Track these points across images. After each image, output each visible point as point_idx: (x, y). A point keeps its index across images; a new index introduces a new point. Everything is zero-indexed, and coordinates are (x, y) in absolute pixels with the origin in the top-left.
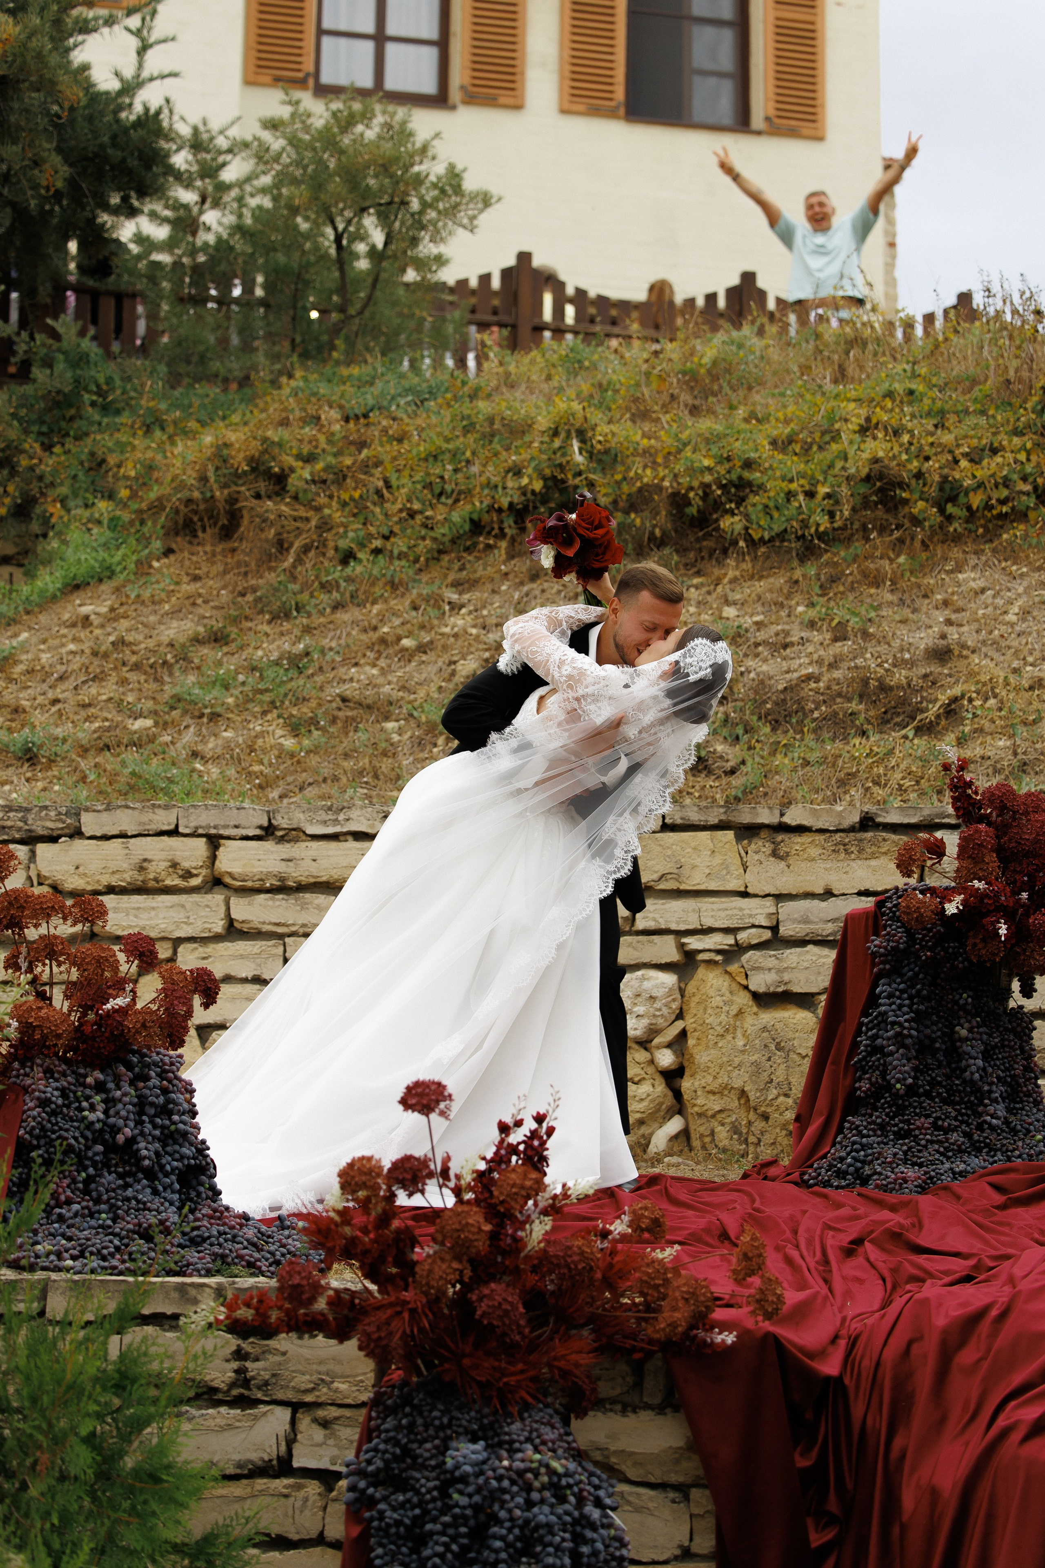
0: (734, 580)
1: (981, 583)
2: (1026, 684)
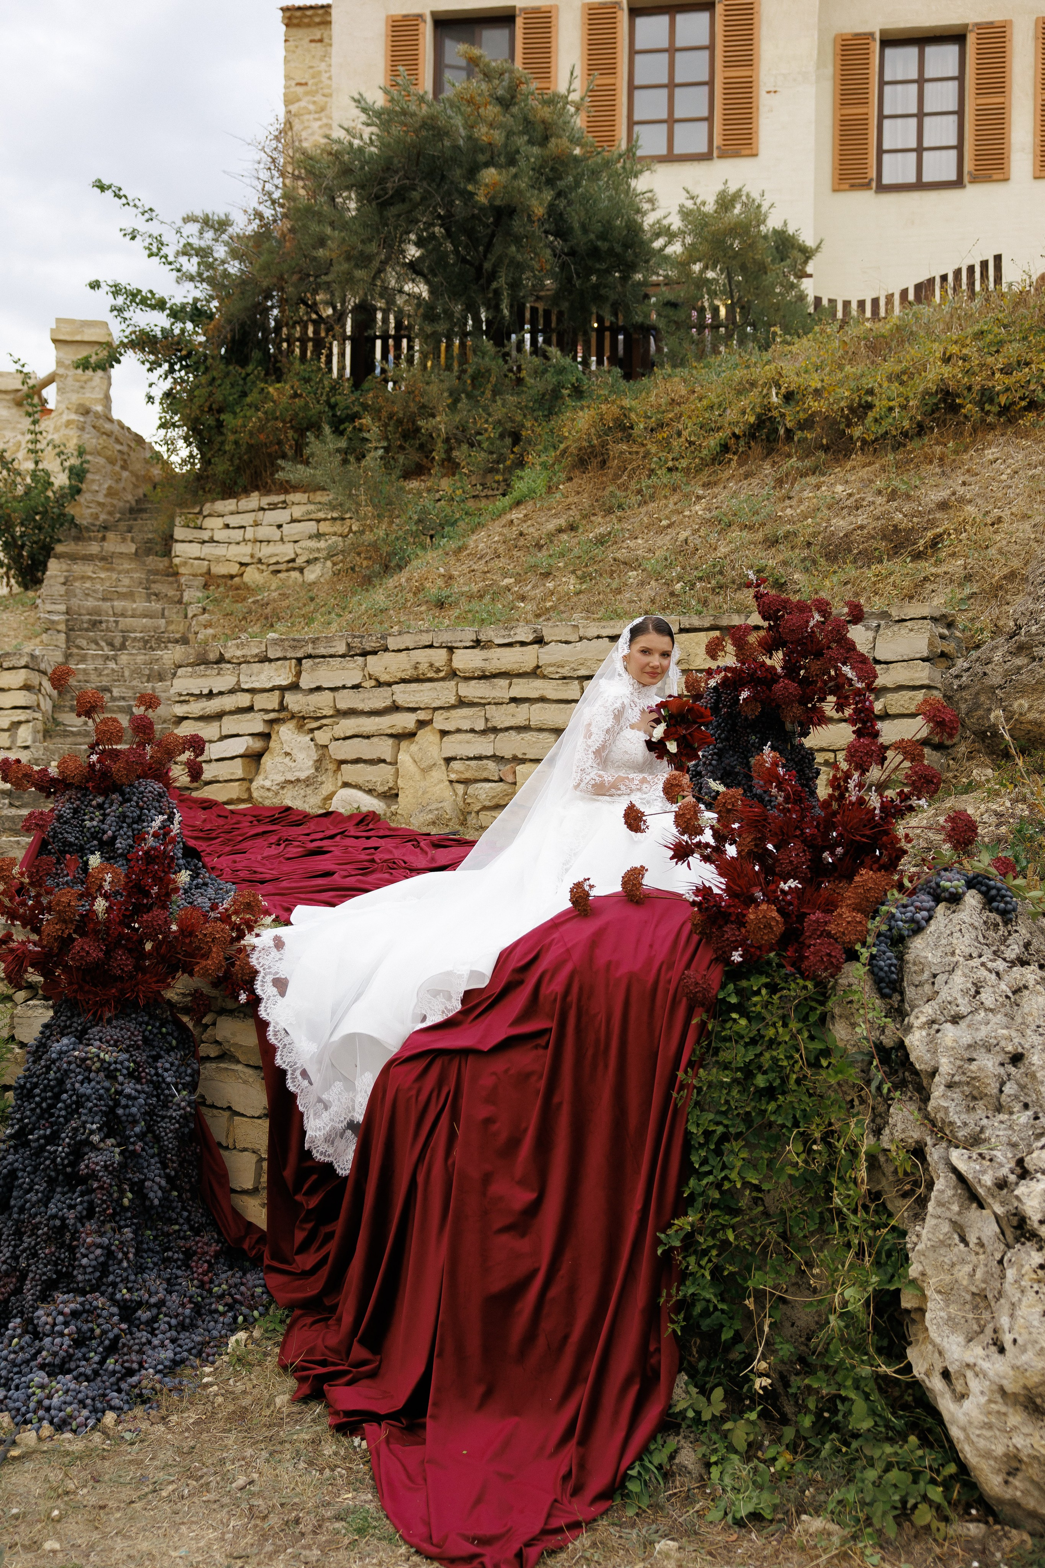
0: (854, 468)
1: (996, 456)
2: (989, 522)
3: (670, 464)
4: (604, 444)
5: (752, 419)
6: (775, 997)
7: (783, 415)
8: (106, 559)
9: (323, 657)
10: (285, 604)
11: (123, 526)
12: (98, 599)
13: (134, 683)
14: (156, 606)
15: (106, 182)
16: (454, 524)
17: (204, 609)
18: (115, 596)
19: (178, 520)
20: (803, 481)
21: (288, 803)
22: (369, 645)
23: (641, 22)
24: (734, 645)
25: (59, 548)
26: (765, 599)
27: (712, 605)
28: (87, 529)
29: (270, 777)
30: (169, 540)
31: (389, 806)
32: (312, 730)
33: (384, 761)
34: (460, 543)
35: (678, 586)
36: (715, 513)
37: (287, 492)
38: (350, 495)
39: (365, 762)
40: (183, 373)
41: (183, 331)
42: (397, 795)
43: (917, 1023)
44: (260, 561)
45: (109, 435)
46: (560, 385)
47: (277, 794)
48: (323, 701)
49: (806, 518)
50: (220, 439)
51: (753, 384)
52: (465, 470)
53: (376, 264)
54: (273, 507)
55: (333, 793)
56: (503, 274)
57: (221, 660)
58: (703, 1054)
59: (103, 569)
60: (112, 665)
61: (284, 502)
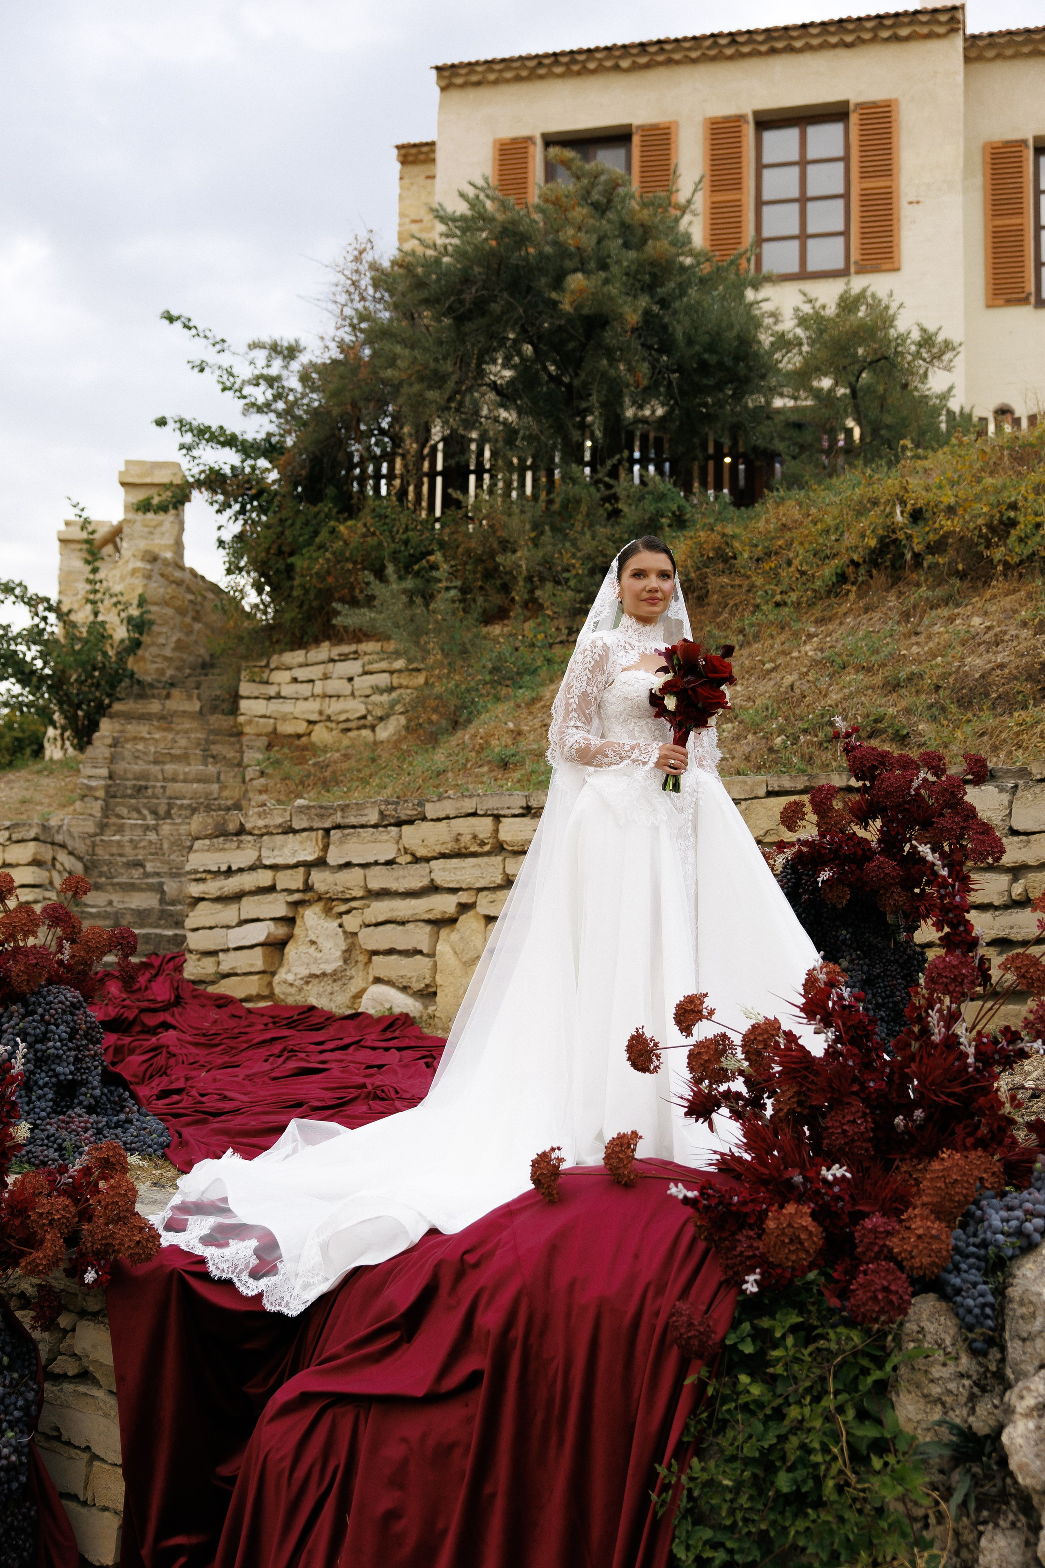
0: (993, 597)
3: (778, 598)
4: (703, 577)
5: (873, 543)
6: (806, 1352)
7: (909, 537)
8: (165, 720)
9: (354, 827)
10: (345, 766)
11: (191, 682)
12: (150, 763)
13: (173, 857)
14: (212, 769)
15: (175, 313)
16: (534, 672)
17: (262, 774)
18: (168, 759)
19: (243, 674)
20: (934, 613)
21: (313, 1001)
22: (405, 812)
23: (771, 137)
24: (816, 811)
25: (117, 707)
26: (857, 753)
27: (819, 762)
28: (151, 686)
29: (293, 969)
30: (236, 697)
31: (426, 1007)
32: (340, 915)
33: (420, 952)
34: (534, 695)
35: (779, 740)
36: (826, 654)
37: (359, 641)
38: (417, 643)
39: (400, 953)
40: (254, 515)
41: (253, 468)
42: (435, 994)
43: (1021, 1407)
44: (329, 719)
45: (179, 583)
46: (659, 514)
47: (301, 990)
48: (352, 880)
49: (935, 657)
50: (288, 584)
51: (875, 503)
52: (549, 612)
53: (451, 384)
54: (344, 658)
55: (364, 990)
56: (594, 392)
57: (241, 831)
58: (703, 1431)
59: (160, 729)
60: (152, 836)
61: (356, 652)
